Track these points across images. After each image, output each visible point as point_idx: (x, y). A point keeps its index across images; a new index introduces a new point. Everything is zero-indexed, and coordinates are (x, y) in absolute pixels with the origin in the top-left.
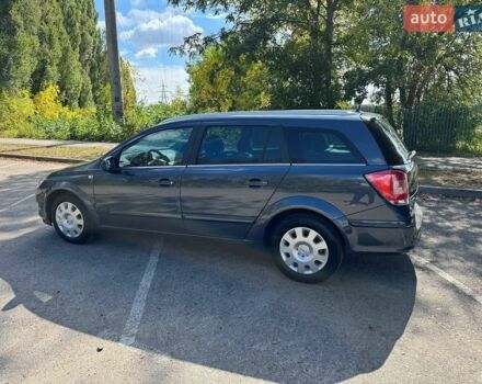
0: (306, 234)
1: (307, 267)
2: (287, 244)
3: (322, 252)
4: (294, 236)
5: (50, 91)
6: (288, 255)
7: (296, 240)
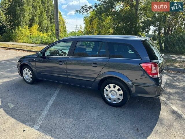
0: (114, 87)
1: (115, 100)
2: (107, 90)
3: (121, 95)
4: (110, 87)
5: (36, 27)
6: (107, 95)
7: (110, 89)
